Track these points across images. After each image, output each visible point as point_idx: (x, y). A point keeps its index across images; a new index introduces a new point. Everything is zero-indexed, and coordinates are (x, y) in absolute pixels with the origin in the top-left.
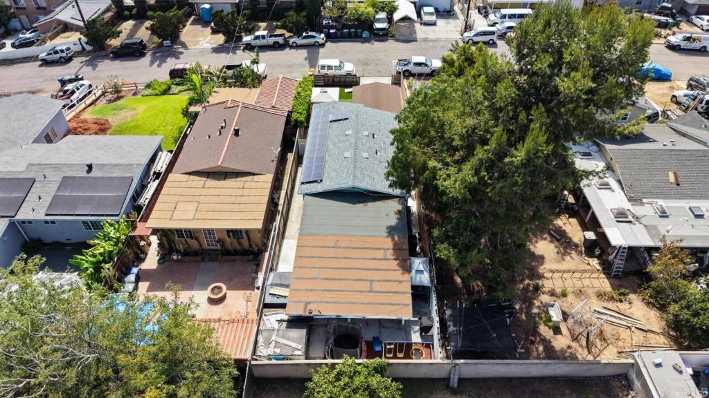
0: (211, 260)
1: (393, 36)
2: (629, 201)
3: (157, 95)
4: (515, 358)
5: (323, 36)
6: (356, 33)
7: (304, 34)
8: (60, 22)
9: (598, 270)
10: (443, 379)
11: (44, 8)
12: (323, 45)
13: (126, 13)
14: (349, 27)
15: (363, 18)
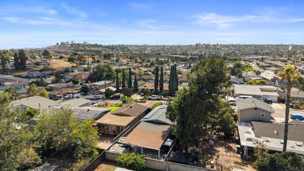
0: (110, 137)
2: (255, 136)
3: (117, 106)
4: (189, 165)
8: (100, 92)
9: (239, 157)
11: (98, 89)
13: (119, 91)
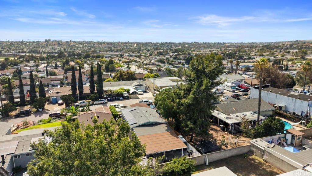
1: (131, 98)
2: (227, 115)
3: (45, 123)
5: (106, 100)
6: (118, 98)
7: (100, 100)
9: (228, 134)
10: (203, 164)
12: (107, 103)
14: (115, 97)
15: (120, 93)
